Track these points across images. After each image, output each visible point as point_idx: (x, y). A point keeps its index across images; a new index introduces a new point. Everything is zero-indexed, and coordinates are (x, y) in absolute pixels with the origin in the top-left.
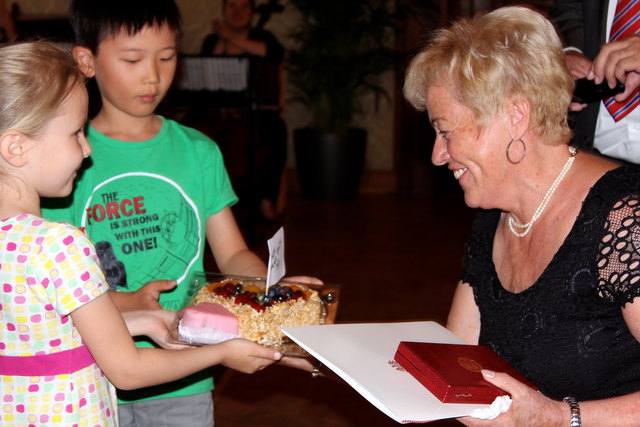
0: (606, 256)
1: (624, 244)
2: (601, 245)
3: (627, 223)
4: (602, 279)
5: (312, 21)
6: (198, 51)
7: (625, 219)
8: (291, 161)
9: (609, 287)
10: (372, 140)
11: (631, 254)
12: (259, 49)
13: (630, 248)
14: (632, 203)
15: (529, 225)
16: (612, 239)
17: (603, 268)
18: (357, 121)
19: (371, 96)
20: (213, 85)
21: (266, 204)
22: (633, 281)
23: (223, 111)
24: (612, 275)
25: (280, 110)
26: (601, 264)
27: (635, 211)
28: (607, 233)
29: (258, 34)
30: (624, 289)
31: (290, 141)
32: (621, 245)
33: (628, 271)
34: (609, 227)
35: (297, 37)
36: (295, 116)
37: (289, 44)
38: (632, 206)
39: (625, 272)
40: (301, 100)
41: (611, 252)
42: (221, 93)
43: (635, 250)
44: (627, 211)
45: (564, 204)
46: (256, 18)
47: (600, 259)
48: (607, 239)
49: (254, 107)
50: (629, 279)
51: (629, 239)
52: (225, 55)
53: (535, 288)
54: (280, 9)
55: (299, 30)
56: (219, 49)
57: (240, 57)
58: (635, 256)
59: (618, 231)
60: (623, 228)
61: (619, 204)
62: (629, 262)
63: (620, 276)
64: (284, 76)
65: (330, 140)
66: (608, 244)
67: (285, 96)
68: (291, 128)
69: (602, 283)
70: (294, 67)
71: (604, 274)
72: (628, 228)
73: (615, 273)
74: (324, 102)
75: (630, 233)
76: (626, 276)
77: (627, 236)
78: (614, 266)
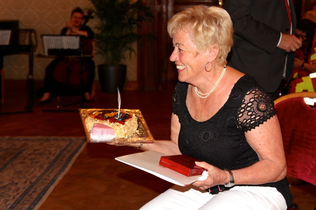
0: (242, 113)
1: (250, 108)
2: (240, 108)
3: (252, 100)
4: (240, 122)
5: (104, 22)
6: (59, 34)
7: (251, 99)
8: (97, 78)
9: (243, 124)
10: (128, 69)
11: (252, 112)
12: (85, 34)
13: (252, 110)
14: (254, 92)
15: (209, 94)
16: (245, 106)
17: (241, 117)
18: (123, 62)
19: (128, 52)
20: (66, 47)
21: (87, 94)
22: (252, 123)
23: (70, 57)
24: (244, 120)
25: (92, 57)
26: (240, 116)
27: (254, 95)
28: (243, 104)
29: (84, 28)
30: (248, 125)
31: (96, 70)
32: (248, 109)
33: (251, 119)
34: (244, 101)
35: (98, 28)
36: (98, 60)
37: (96, 31)
38: (253, 94)
39: (249, 119)
40: (101, 53)
41: (244, 111)
42: (69, 50)
43: (254, 111)
44: (252, 96)
45: (223, 89)
46: (83, 21)
47: (240, 114)
48: (243, 106)
49: (82, 55)
50: (250, 122)
51: (252, 107)
52: (70, 35)
53: (209, 121)
54: (92, 17)
55: (99, 26)
56: (68, 32)
57: (76, 36)
58: (254, 113)
59: (248, 103)
60: (250, 102)
61: (248, 92)
62: (251, 115)
63: (247, 120)
64: (94, 44)
65: (112, 69)
66: (243, 108)
67: (94, 52)
68: (96, 64)
69: (240, 123)
70: (98, 41)
71: (241, 120)
72: (252, 102)
73: (245, 119)
74: (110, 54)
75: (253, 104)
76: (250, 120)
77: (251, 105)
78: (245, 116)
